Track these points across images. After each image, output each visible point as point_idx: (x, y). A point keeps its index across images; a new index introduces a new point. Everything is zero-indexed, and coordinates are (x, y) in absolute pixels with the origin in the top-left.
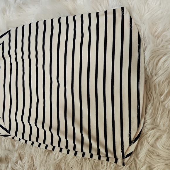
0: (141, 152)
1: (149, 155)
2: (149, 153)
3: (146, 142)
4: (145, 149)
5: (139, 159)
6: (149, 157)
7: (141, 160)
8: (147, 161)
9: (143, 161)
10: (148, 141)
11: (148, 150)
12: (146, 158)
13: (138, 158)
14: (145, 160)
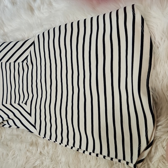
0: (155, 156)
1: (163, 161)
2: (162, 159)
3: (161, 146)
4: (159, 154)
5: (153, 163)
6: (162, 163)
7: (154, 164)
8: (160, 166)
9: (156, 166)
10: (163, 146)
11: (162, 156)
12: (159, 163)
13: (151, 162)
14: (158, 165)
